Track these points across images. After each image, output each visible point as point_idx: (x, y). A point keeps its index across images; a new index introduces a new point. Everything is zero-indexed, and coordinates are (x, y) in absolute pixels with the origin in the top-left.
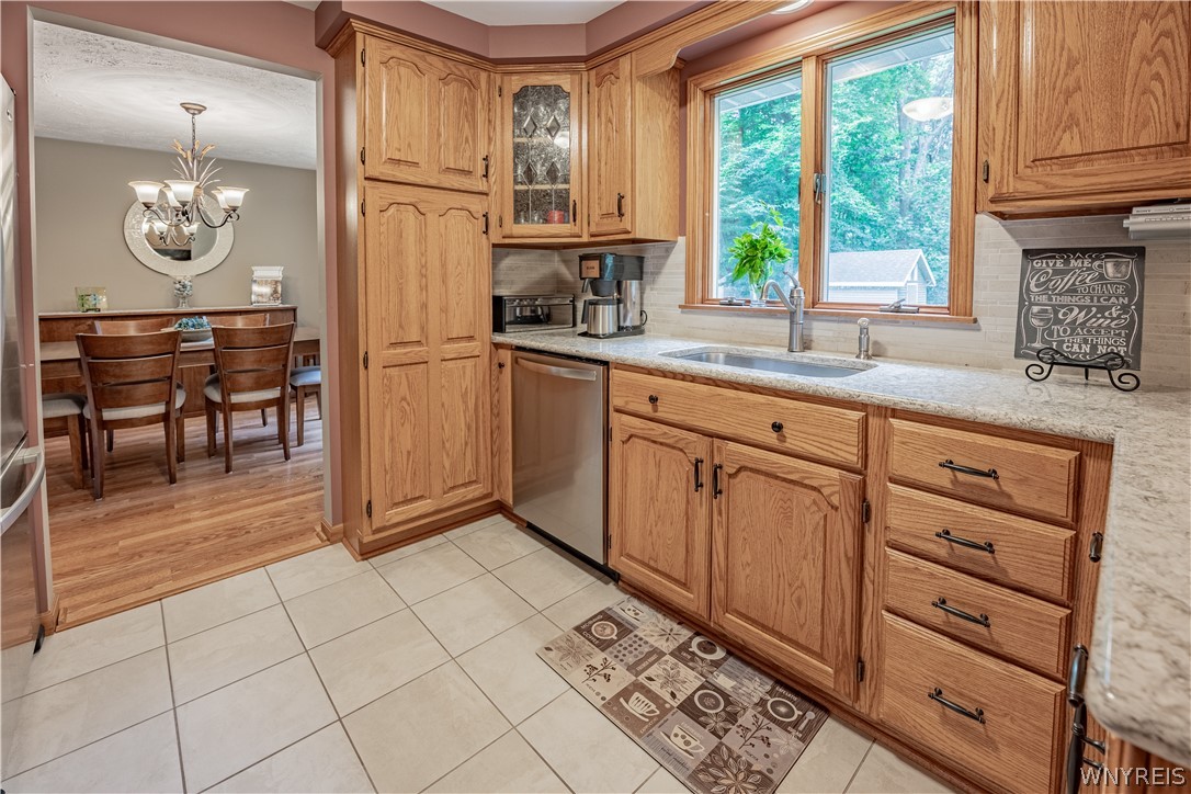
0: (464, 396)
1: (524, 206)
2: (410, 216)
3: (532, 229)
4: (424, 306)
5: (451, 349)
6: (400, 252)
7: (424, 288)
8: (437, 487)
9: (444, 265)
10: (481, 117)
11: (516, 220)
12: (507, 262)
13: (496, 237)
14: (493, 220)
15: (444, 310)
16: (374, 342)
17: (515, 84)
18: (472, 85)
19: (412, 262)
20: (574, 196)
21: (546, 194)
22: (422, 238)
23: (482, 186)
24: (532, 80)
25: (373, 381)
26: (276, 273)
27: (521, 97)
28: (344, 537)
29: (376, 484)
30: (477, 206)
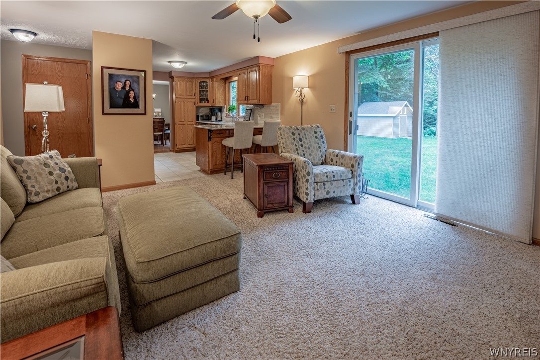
0: (191, 130)
1: (201, 100)
2: (182, 103)
3: (203, 104)
4: (184, 116)
5: (189, 123)
6: (181, 108)
7: (184, 113)
8: (187, 144)
9: (188, 110)
10: (194, 86)
11: (200, 102)
12: (201, 109)
13: (197, 105)
14: (196, 103)
15: (188, 117)
16: (177, 121)
17: (199, 81)
18: (192, 82)
19: (183, 110)
20: (209, 99)
21: (205, 98)
22: (184, 106)
23: (194, 97)
24: (202, 80)
25: (177, 127)
26: (159, 110)
27: (201, 82)
28: (173, 151)
29: (177, 142)
30: (193, 101)
